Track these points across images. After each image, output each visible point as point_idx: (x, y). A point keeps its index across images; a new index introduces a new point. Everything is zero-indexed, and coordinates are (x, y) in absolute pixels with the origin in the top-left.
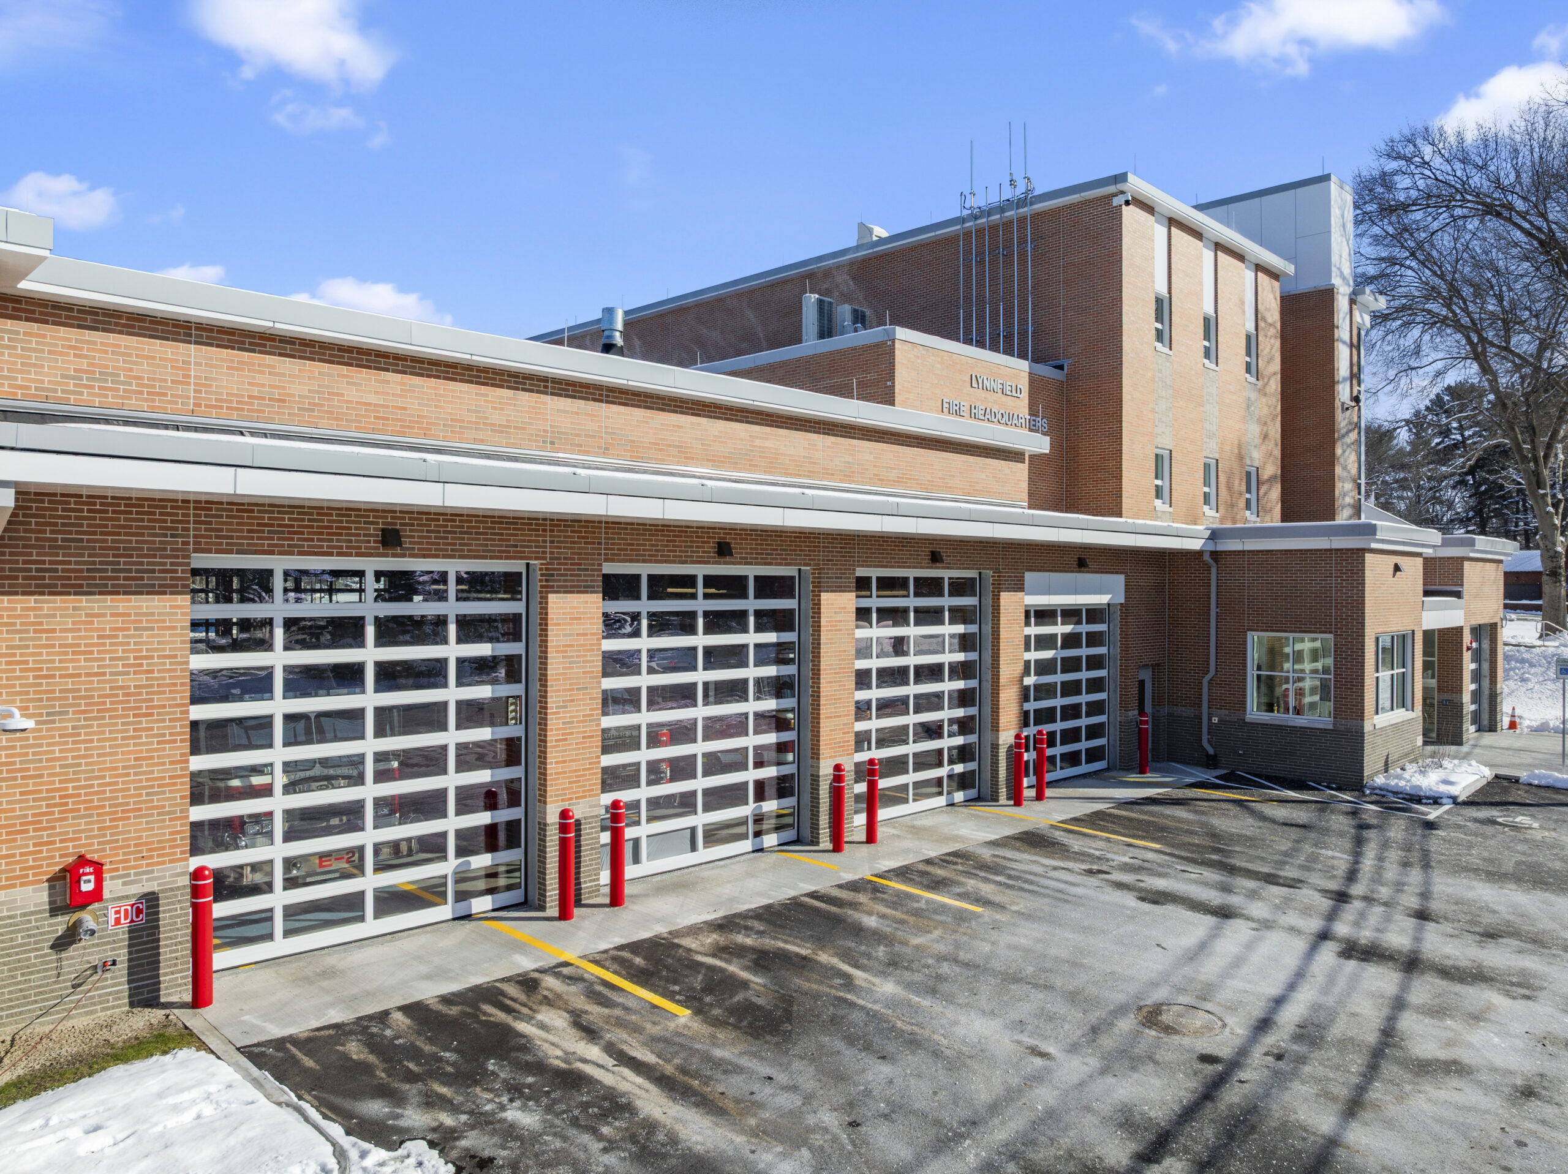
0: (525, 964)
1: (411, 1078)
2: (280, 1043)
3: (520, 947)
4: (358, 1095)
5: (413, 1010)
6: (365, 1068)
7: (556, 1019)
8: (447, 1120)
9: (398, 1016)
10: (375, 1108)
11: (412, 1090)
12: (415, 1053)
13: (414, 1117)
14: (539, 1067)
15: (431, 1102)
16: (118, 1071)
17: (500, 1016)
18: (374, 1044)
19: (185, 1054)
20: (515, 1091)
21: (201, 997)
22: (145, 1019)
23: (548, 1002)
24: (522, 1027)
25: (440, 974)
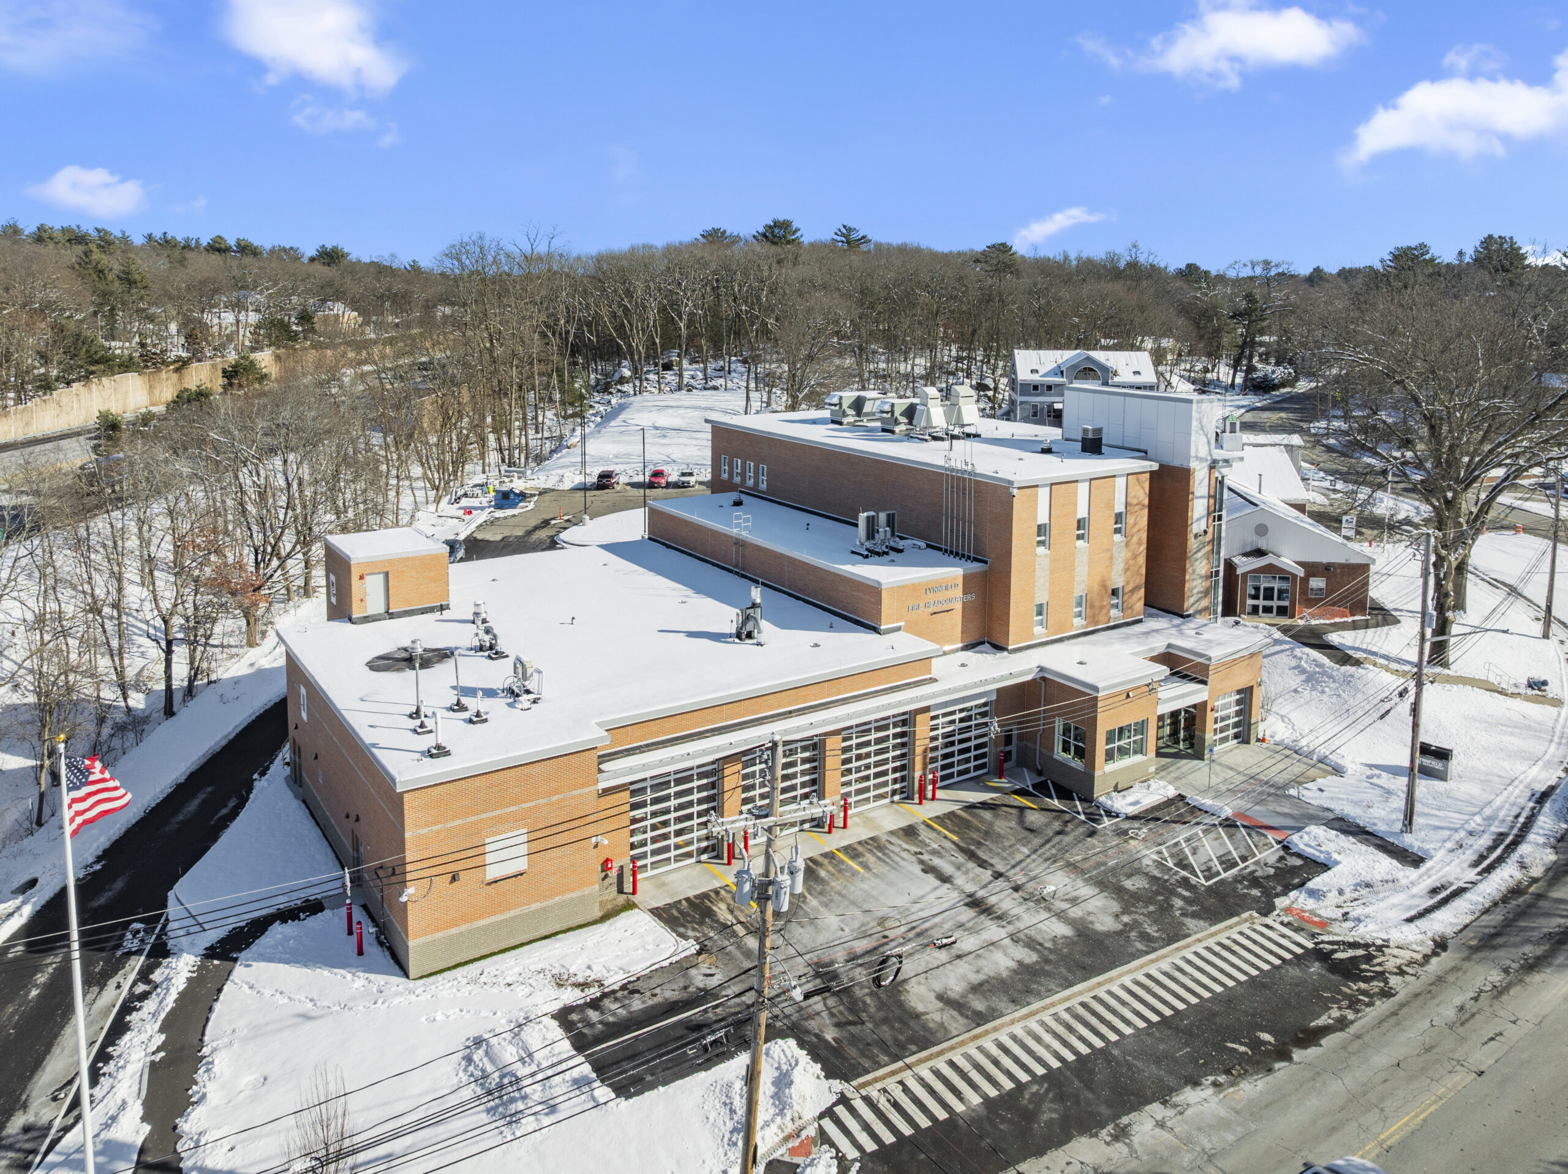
0: (716, 884)
1: (689, 922)
2: (657, 909)
3: (715, 877)
4: (677, 926)
5: (687, 899)
6: (677, 918)
7: (723, 906)
8: (698, 934)
9: (684, 902)
10: (682, 930)
11: (689, 925)
12: (689, 915)
13: (690, 933)
14: (718, 921)
15: (694, 929)
16: (623, 914)
17: (709, 904)
18: (680, 911)
19: (636, 910)
20: (712, 928)
21: (634, 893)
22: (622, 899)
23: (721, 900)
24: (715, 908)
25: (692, 887)
